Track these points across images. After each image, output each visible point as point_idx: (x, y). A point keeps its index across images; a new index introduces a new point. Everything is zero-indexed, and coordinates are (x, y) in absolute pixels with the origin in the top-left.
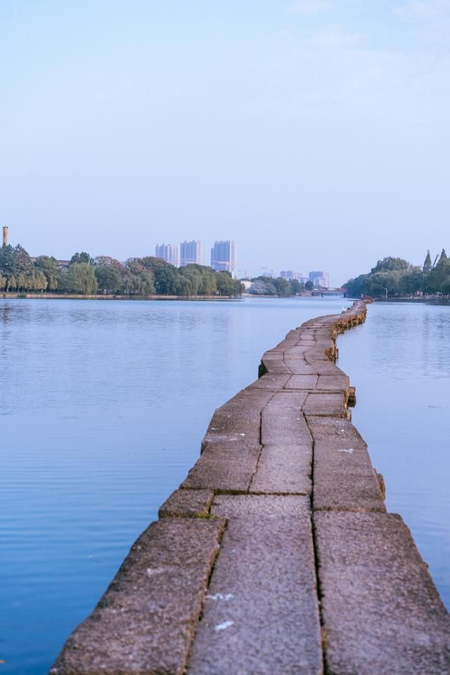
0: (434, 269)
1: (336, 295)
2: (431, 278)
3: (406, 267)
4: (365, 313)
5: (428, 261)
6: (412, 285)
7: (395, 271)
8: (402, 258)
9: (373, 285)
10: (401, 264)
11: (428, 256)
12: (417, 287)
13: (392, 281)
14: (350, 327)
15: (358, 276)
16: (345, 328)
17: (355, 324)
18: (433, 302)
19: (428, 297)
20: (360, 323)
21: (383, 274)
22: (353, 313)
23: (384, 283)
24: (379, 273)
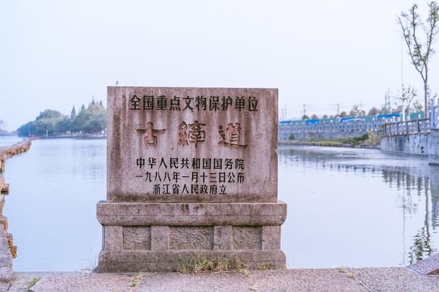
0: (77, 117)
1: (14, 135)
2: (75, 122)
3: (60, 116)
4: (29, 145)
5: (73, 111)
6: (64, 128)
7: (52, 119)
8: (56, 110)
9: (37, 128)
10: (57, 114)
11: (74, 109)
12: (67, 129)
13: (51, 125)
14: (17, 153)
15: (27, 123)
16: (14, 154)
17: (21, 152)
18: (77, 138)
19: (74, 135)
20: (25, 151)
21: (44, 121)
22: (20, 145)
23: (45, 126)
24: (41, 120)
